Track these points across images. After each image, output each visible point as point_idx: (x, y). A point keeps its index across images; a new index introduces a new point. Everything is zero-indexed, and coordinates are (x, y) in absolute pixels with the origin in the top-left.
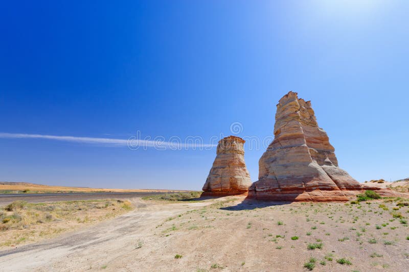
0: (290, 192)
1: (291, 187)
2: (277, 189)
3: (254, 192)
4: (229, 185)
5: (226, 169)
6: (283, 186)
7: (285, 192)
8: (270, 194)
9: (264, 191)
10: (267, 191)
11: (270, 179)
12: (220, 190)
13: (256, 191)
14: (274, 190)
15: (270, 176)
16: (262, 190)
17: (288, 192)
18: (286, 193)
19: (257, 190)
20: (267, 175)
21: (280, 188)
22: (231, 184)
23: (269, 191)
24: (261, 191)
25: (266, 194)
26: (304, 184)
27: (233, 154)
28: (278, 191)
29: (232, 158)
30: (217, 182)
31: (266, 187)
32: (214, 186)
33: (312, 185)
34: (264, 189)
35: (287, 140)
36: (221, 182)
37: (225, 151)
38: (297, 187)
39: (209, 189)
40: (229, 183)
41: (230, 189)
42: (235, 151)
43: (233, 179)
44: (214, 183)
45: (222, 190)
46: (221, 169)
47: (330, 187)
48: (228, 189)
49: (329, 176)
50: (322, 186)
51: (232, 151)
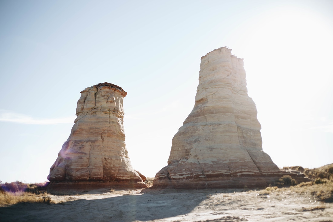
0: (215, 178)
1: (216, 173)
2: (200, 175)
3: (168, 180)
4: (102, 171)
5: (97, 144)
6: (208, 172)
7: (210, 179)
8: (191, 181)
9: (184, 178)
10: (187, 178)
11: (191, 164)
12: (88, 179)
13: (170, 179)
14: (197, 176)
15: (191, 160)
16: (181, 177)
17: (213, 179)
18: (212, 180)
19: (172, 177)
20: (187, 159)
21: (204, 175)
22: (104, 168)
23: (191, 177)
24: (179, 179)
25: (188, 181)
26: (230, 170)
27: (109, 117)
28: (201, 177)
29: (109, 125)
30: (82, 166)
31: (185, 173)
32: (77, 171)
33: (237, 171)
34: (184, 176)
35: (215, 114)
36: (88, 165)
37: (95, 111)
38: (222, 174)
39: (66, 177)
40: (103, 168)
41: (104, 177)
42: (114, 112)
43: (109, 161)
44: (78, 166)
45: (90, 179)
46: (89, 143)
47: (253, 174)
48: (101, 178)
49: (254, 161)
50: (246, 172)
51: (109, 112)
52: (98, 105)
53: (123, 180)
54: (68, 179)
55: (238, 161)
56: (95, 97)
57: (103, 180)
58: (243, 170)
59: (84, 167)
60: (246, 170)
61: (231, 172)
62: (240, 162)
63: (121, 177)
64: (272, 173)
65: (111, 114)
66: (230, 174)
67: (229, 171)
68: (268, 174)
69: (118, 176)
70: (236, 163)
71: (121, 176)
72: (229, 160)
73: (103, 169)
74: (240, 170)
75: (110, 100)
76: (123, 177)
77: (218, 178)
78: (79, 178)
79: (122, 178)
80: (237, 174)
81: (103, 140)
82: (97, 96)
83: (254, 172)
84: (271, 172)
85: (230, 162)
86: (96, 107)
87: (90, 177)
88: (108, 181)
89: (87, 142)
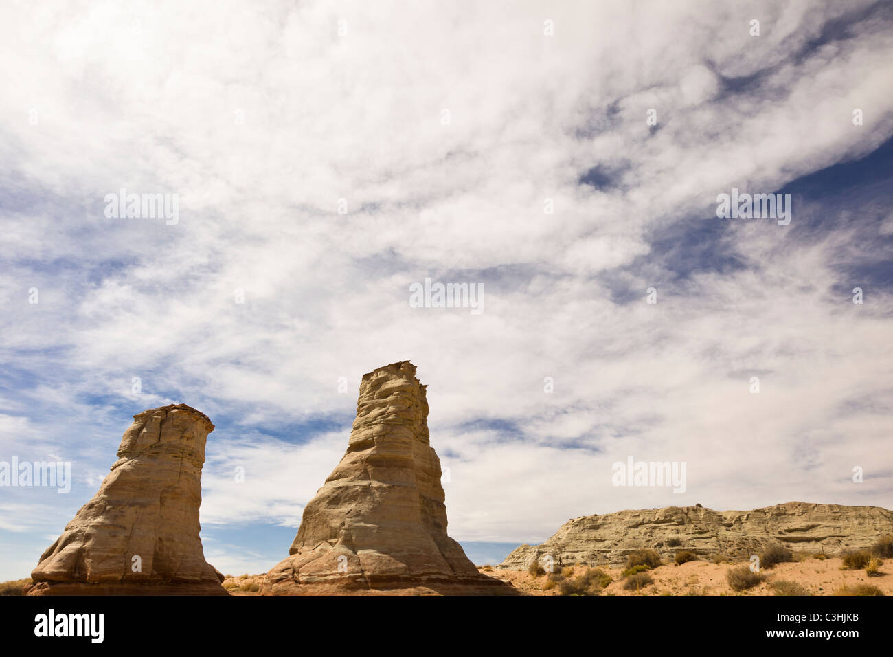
0: (385, 584)
4: (150, 562)
6: (373, 571)
7: (376, 585)
10: (333, 582)
13: (298, 582)
17: (381, 585)
19: (303, 579)
20: (332, 545)
22: (156, 557)
23: (340, 580)
26: (409, 570)
27: (181, 463)
28: (360, 582)
29: (178, 478)
30: (114, 551)
31: (330, 573)
32: (101, 562)
33: (421, 572)
34: (326, 578)
35: (385, 468)
36: (126, 550)
37: (156, 451)
38: (397, 576)
39: (75, 572)
40: (152, 557)
41: (152, 575)
42: (189, 457)
43: (168, 544)
44: (104, 552)
45: (124, 578)
46: (135, 507)
47: (446, 577)
48: (147, 576)
49: (443, 555)
50: (434, 574)
51: (181, 454)
52: (164, 441)
53: (186, 581)
54: (79, 578)
55: (422, 552)
56: (161, 426)
57: (149, 581)
58: (431, 571)
59: (116, 554)
60: (435, 571)
61: (412, 574)
62: (424, 554)
63: (184, 575)
64: (470, 578)
65: (184, 459)
66: (409, 576)
67: (408, 572)
68: (464, 579)
69: (179, 573)
70: (419, 556)
71: (185, 573)
72: (408, 551)
73: (154, 558)
74: (426, 571)
75: (187, 435)
76: (187, 575)
77: (390, 584)
78: (103, 576)
79: (185, 577)
80: (421, 577)
81: (162, 503)
82: (164, 426)
83: (446, 575)
84: (468, 577)
85: (410, 555)
86: (159, 444)
87: (124, 575)
88: (159, 583)
89: (132, 505)
